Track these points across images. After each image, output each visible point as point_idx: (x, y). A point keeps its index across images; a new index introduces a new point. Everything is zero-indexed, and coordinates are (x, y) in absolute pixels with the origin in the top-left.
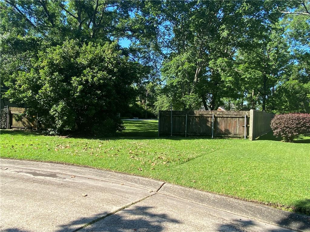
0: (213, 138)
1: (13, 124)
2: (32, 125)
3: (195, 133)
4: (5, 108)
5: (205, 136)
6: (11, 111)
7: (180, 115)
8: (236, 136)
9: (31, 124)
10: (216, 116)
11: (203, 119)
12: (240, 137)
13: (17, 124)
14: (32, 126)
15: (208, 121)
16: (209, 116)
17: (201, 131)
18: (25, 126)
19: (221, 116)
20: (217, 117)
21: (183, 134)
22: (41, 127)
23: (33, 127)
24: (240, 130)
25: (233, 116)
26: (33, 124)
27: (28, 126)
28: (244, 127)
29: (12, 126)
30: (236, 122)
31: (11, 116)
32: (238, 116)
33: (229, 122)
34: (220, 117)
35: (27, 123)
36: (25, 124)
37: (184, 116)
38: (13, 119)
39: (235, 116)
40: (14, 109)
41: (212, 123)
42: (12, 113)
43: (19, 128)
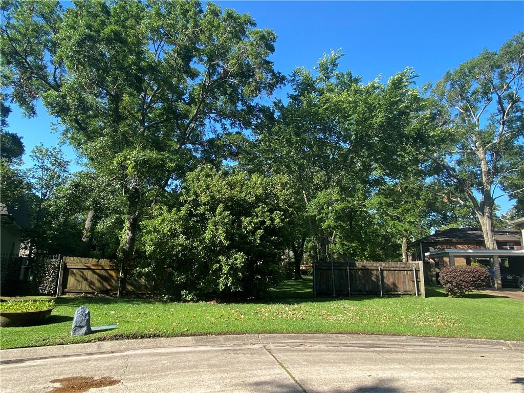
0: (383, 297)
1: (68, 286)
2: (109, 287)
3: (360, 291)
4: (55, 258)
5: (372, 294)
6: (67, 264)
7: (339, 268)
8: (406, 294)
9: (106, 284)
10: (382, 268)
11: (367, 271)
12: (410, 295)
13: (77, 287)
14: (107, 289)
15: (372, 274)
16: (373, 268)
17: (367, 288)
18: (94, 288)
19: (388, 269)
20: (383, 270)
21: (346, 292)
22: (125, 290)
23: (110, 290)
24: (410, 286)
25: (401, 269)
26: (109, 285)
27: (100, 289)
28: (414, 281)
29: (65, 290)
30: (404, 276)
31: (67, 271)
32: (406, 269)
33: (397, 276)
34: (386, 270)
35: (98, 284)
36: (94, 285)
37: (345, 268)
38: (69, 277)
39: (403, 269)
40: (74, 260)
41: (377, 277)
42: (68, 267)
43: (82, 293)
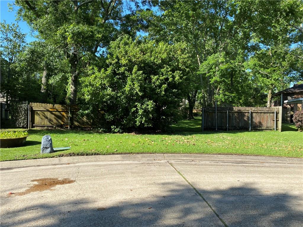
0: (251, 131)
1: (35, 122)
2: (62, 123)
3: (235, 127)
4: (24, 103)
5: (244, 129)
6: (33, 108)
7: (221, 111)
8: (268, 129)
9: (60, 121)
10: (252, 111)
11: (241, 114)
12: (271, 130)
13: (41, 123)
14: (61, 124)
15: (245, 115)
16: (246, 111)
17: (240, 125)
18: (53, 123)
19: (256, 112)
20: (253, 113)
21: (225, 128)
22: (73, 125)
23: (63, 125)
24: (271, 124)
25: (266, 112)
26: (63, 121)
27: (56, 124)
28: (274, 120)
29: (34, 125)
30: (267, 117)
31: (33, 112)
32: (269, 112)
33: (262, 117)
34: (255, 113)
35: (55, 121)
36: (52, 121)
37: (225, 111)
38: (35, 116)
39: (267, 112)
40: (37, 105)
41: (248, 117)
42: (34, 109)
43: (45, 127)
